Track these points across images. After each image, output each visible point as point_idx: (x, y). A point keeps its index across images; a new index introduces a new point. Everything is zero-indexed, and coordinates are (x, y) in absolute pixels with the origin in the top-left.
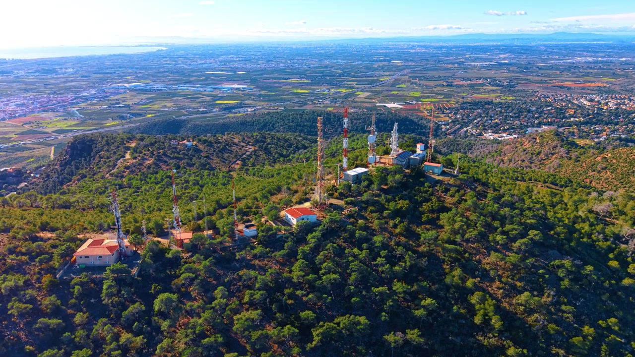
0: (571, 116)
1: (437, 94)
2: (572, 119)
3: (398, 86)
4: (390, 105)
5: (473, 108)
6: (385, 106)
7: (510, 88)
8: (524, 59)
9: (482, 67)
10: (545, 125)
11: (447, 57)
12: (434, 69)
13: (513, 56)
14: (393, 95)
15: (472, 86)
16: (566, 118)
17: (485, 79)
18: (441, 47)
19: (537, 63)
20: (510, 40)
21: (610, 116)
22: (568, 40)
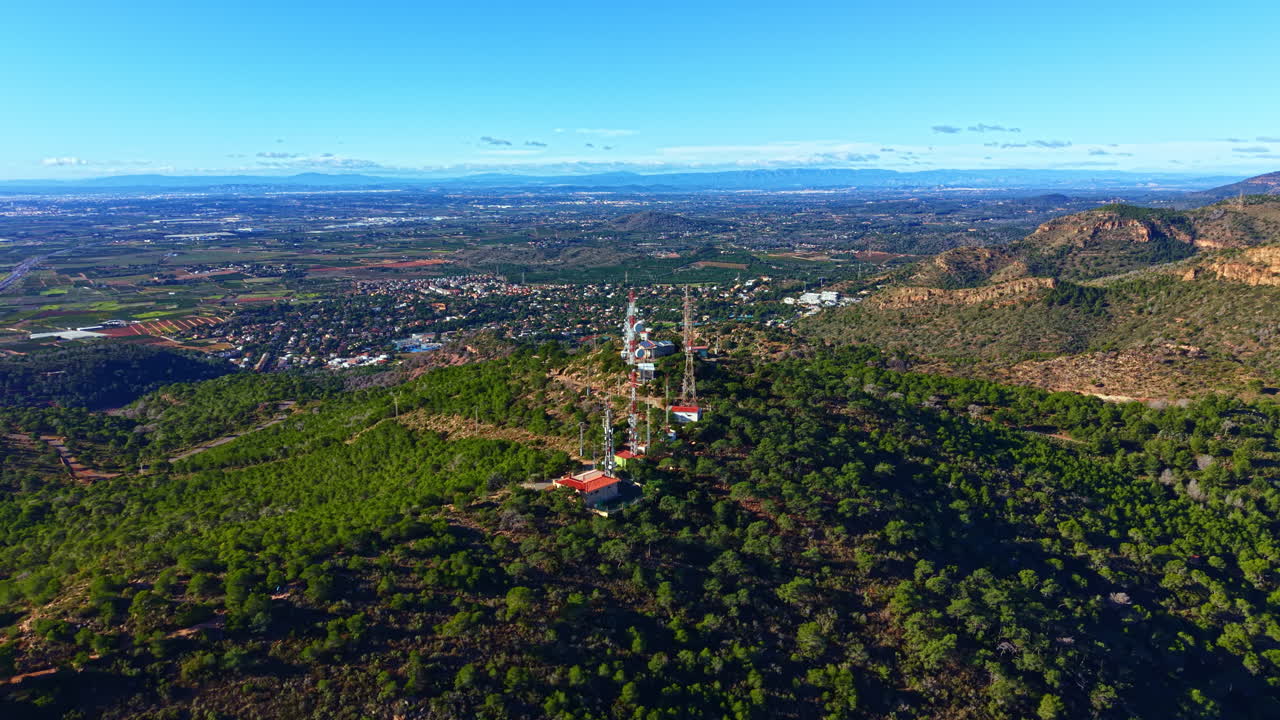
0: (445, 314)
1: (158, 301)
2: (448, 319)
3: (48, 293)
4: (69, 334)
5: (265, 321)
6: (59, 338)
7: (296, 277)
8: (278, 224)
9: (208, 243)
10: (414, 332)
11: (111, 224)
12: (101, 251)
13: (251, 219)
14: (50, 313)
15: (219, 279)
16: (437, 317)
17: (239, 264)
18: (80, 206)
19: (307, 230)
20: (222, 188)
21: (497, 307)
22: (327, 188)
